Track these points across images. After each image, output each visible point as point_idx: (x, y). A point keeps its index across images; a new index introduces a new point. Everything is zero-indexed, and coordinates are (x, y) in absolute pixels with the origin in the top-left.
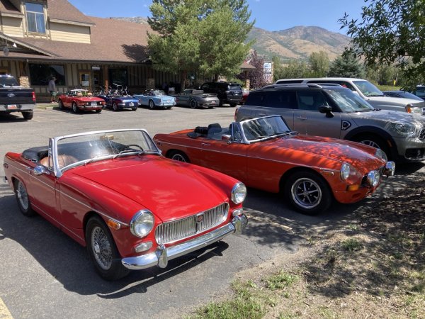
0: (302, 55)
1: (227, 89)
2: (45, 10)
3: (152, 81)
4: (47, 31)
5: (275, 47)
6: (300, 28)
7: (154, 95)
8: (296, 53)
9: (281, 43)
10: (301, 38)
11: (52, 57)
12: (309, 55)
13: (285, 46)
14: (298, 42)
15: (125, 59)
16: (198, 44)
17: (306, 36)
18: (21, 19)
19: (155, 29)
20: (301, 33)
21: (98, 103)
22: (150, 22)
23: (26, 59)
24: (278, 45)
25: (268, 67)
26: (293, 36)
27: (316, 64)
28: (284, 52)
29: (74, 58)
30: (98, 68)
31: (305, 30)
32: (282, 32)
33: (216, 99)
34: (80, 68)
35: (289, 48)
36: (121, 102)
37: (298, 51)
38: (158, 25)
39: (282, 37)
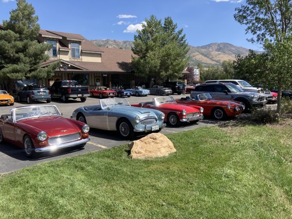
0: (217, 61)
1: (177, 85)
2: (80, 46)
3: (134, 82)
4: (81, 57)
5: (199, 57)
6: (215, 44)
7: (138, 89)
8: (213, 60)
9: (202, 54)
10: (216, 51)
11: (85, 70)
12: (221, 62)
13: (205, 56)
14: (214, 53)
15: (120, 70)
16: (160, 61)
17: (219, 49)
18: (69, 51)
19: (135, 53)
20: (216, 47)
21: (113, 93)
22: (133, 50)
23: (73, 72)
24: (201, 56)
25: (197, 72)
26: (210, 50)
27: (227, 68)
28: (205, 60)
29: (95, 70)
30: (106, 75)
31: (219, 45)
32: (203, 47)
33: (171, 90)
34: (96, 75)
35: (208, 57)
36: (124, 93)
37: (214, 59)
38: (138, 51)
39: (203, 50)
